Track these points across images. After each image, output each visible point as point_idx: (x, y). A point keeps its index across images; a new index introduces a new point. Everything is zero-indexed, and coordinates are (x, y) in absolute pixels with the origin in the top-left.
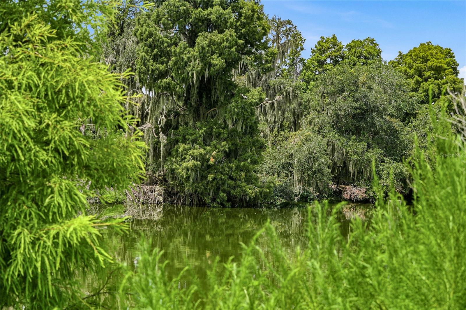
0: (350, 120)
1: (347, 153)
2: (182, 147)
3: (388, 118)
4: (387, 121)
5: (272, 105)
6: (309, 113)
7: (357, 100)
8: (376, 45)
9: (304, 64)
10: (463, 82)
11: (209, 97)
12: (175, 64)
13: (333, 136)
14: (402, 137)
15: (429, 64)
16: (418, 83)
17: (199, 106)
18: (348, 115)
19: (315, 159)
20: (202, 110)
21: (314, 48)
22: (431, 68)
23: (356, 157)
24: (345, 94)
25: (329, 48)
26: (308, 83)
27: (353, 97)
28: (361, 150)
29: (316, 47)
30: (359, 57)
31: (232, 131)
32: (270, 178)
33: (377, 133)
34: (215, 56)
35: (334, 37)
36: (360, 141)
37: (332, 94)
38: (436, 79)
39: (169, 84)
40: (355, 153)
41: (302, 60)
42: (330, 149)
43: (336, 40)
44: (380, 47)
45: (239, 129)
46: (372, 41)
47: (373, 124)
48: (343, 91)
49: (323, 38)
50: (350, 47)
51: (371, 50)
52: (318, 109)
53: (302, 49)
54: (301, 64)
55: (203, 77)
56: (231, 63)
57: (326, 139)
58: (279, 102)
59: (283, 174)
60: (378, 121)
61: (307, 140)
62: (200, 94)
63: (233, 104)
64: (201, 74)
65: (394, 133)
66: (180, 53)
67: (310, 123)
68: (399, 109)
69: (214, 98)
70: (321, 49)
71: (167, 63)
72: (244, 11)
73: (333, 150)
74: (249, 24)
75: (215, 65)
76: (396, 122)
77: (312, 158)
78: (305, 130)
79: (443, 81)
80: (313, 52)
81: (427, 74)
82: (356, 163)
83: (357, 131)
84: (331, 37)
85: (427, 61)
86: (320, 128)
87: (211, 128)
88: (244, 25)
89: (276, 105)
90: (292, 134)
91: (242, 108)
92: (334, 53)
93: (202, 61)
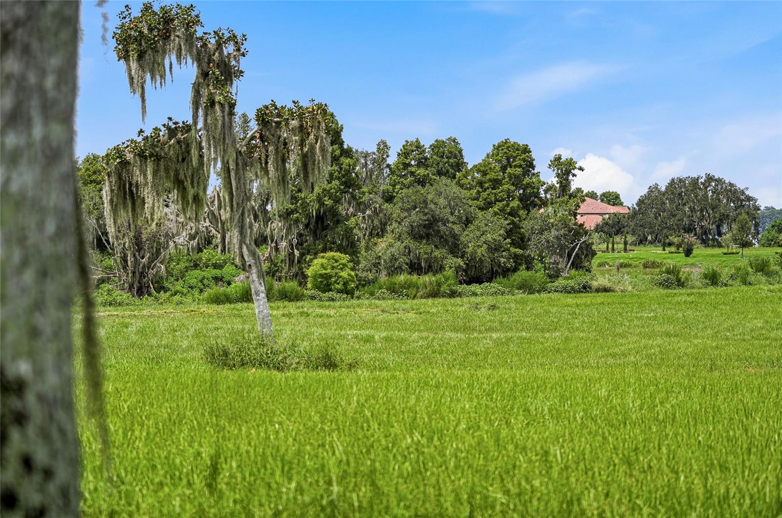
0: (421, 229)
1: (420, 253)
2: (308, 257)
3: (450, 225)
4: (450, 228)
5: (364, 217)
6: (391, 224)
7: (425, 214)
8: (457, 143)
9: (390, 169)
10: (538, 176)
11: (323, 222)
12: (301, 205)
13: (408, 242)
14: (462, 238)
15: (488, 177)
16: (478, 193)
17: (316, 230)
18: (420, 225)
19: (396, 260)
20: (318, 232)
21: (399, 151)
22: (490, 180)
23: (426, 256)
24: (417, 210)
25: (413, 151)
26: (394, 186)
27: (423, 212)
28: (430, 251)
29: (401, 150)
30: (442, 157)
31: (340, 245)
32: (365, 274)
33: (442, 237)
34: (326, 198)
35: (417, 141)
36: (429, 244)
37: (408, 210)
38: (493, 189)
39: (297, 217)
40: (425, 253)
41: (388, 166)
42: (407, 251)
43: (419, 143)
44: (461, 146)
45: (344, 244)
46: (454, 141)
47: (439, 231)
48: (416, 208)
49: (407, 142)
50: (433, 146)
51: (453, 150)
52: (399, 220)
53: (388, 156)
54: (388, 170)
55: (320, 212)
56: (337, 201)
57: (404, 244)
58: (369, 216)
59: (373, 271)
60: (442, 228)
61: (390, 246)
62: (317, 222)
63: (340, 229)
64: (318, 211)
65: (455, 237)
66: (304, 198)
67: (392, 231)
68: (459, 218)
69: (326, 224)
70: (405, 153)
71: (296, 204)
72: (344, 166)
73: (410, 251)
74: (347, 174)
75: (327, 205)
76: (457, 229)
77: (394, 259)
78: (389, 238)
79: (500, 190)
80: (399, 155)
81: (487, 185)
82: (426, 261)
83: (428, 236)
84: (415, 140)
85: (486, 174)
86: (400, 236)
87: (326, 244)
88: (344, 176)
89: (367, 218)
90: (379, 240)
91: (346, 231)
92: (417, 156)
93: (319, 202)
